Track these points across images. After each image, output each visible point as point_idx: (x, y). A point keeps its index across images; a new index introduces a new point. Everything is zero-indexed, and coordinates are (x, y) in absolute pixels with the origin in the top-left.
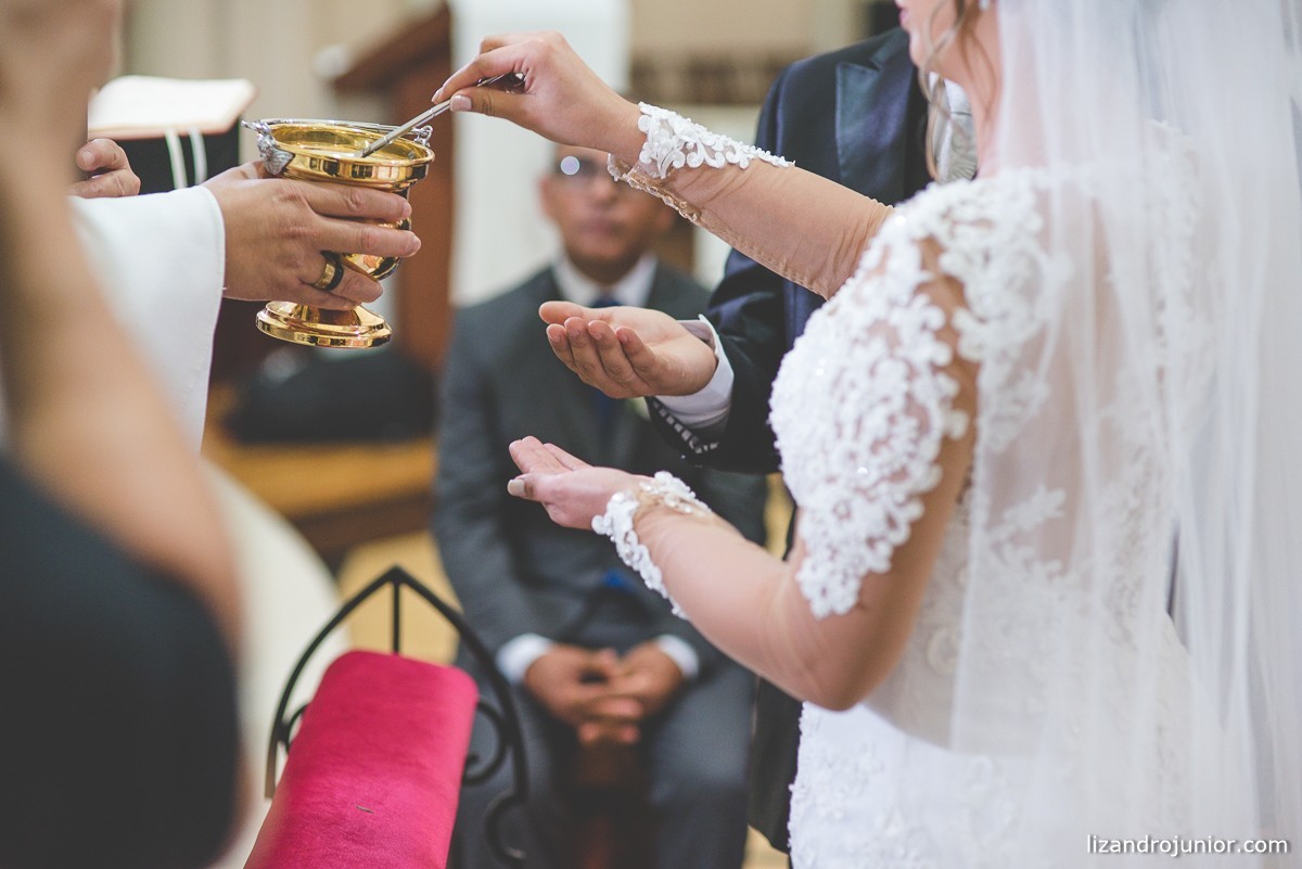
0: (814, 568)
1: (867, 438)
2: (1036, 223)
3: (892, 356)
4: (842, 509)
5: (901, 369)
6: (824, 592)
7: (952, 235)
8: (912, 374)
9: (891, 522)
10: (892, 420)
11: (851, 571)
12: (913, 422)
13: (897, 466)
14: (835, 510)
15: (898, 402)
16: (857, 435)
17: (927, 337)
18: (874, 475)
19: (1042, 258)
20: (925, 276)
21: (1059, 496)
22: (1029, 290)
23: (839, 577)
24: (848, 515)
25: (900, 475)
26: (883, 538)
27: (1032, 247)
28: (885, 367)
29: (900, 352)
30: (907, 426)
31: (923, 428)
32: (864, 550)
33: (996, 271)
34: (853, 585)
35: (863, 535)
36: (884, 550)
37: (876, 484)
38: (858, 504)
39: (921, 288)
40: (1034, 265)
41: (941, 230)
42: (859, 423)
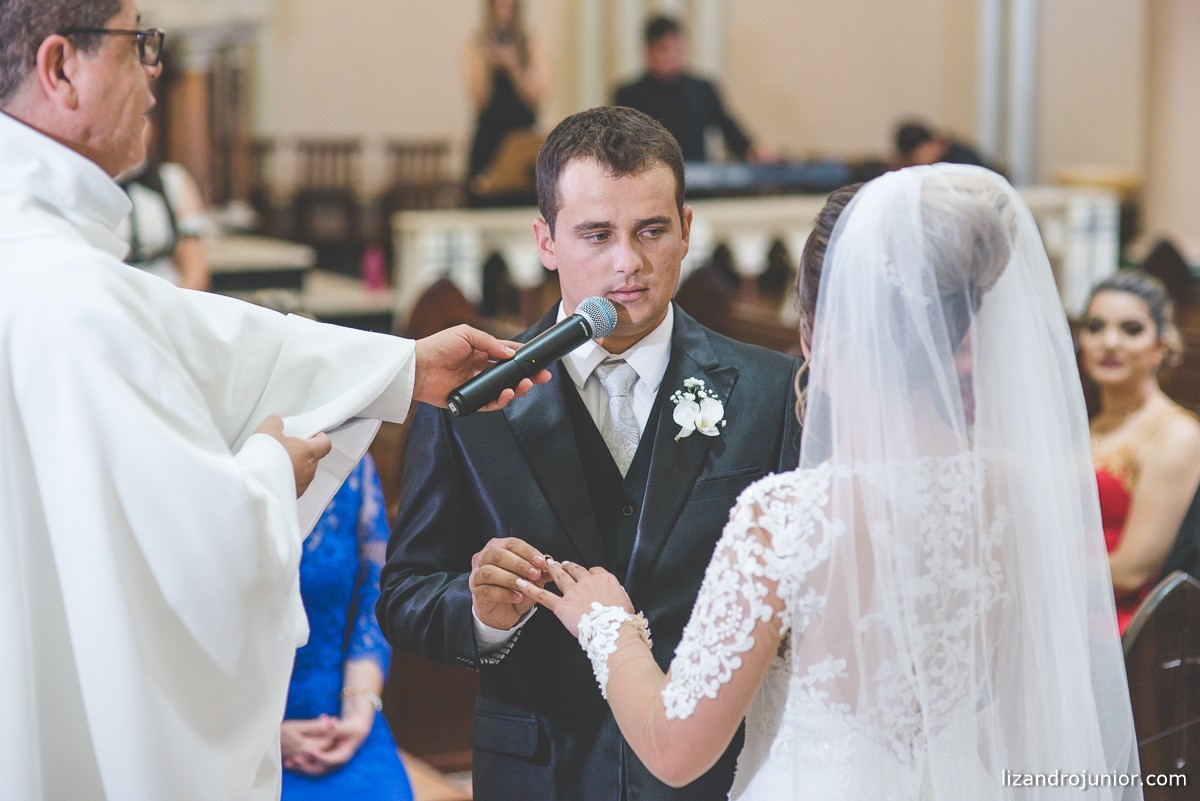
0: (672, 690)
1: (713, 616)
2: (824, 500)
3: (731, 568)
4: (695, 657)
5: (736, 577)
6: (675, 704)
7: (768, 505)
8: (742, 580)
9: (722, 669)
10: (729, 606)
11: (693, 695)
12: (740, 609)
13: (728, 634)
14: (691, 657)
15: (733, 597)
16: (709, 613)
17: (753, 560)
18: (716, 639)
19: (824, 521)
20: (752, 525)
21: (842, 663)
22: (814, 541)
23: (686, 696)
24: (698, 661)
25: (730, 640)
26: (715, 677)
27: (819, 515)
28: (727, 574)
29: (736, 567)
30: (737, 612)
31: (746, 613)
32: (703, 683)
33: (793, 529)
34: (693, 702)
35: (704, 674)
36: (715, 684)
37: (716, 644)
38: (705, 653)
39: (750, 531)
40: (818, 525)
41: (762, 502)
42: (710, 606)
